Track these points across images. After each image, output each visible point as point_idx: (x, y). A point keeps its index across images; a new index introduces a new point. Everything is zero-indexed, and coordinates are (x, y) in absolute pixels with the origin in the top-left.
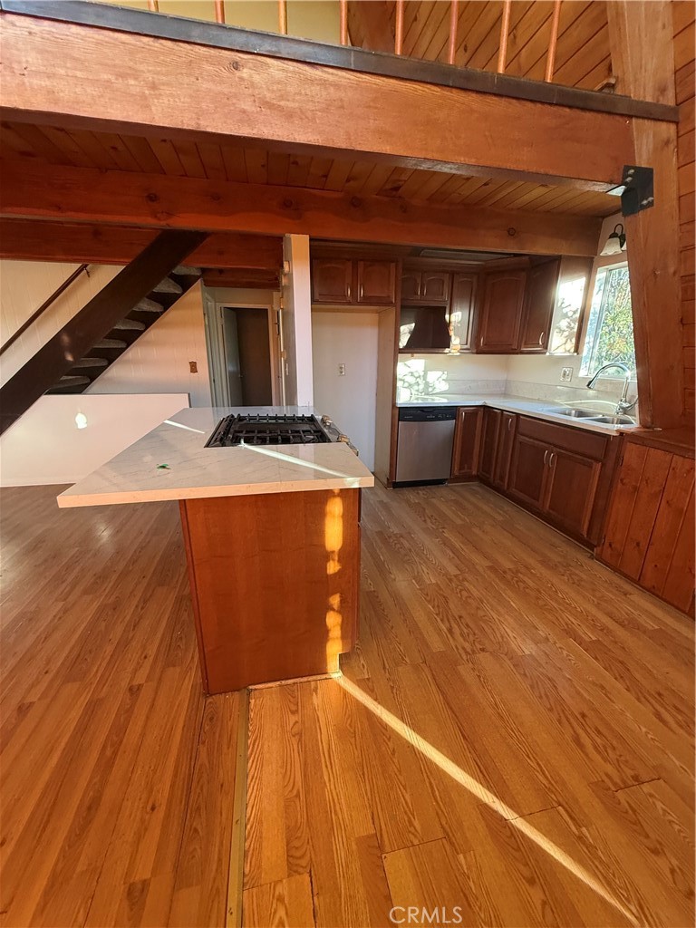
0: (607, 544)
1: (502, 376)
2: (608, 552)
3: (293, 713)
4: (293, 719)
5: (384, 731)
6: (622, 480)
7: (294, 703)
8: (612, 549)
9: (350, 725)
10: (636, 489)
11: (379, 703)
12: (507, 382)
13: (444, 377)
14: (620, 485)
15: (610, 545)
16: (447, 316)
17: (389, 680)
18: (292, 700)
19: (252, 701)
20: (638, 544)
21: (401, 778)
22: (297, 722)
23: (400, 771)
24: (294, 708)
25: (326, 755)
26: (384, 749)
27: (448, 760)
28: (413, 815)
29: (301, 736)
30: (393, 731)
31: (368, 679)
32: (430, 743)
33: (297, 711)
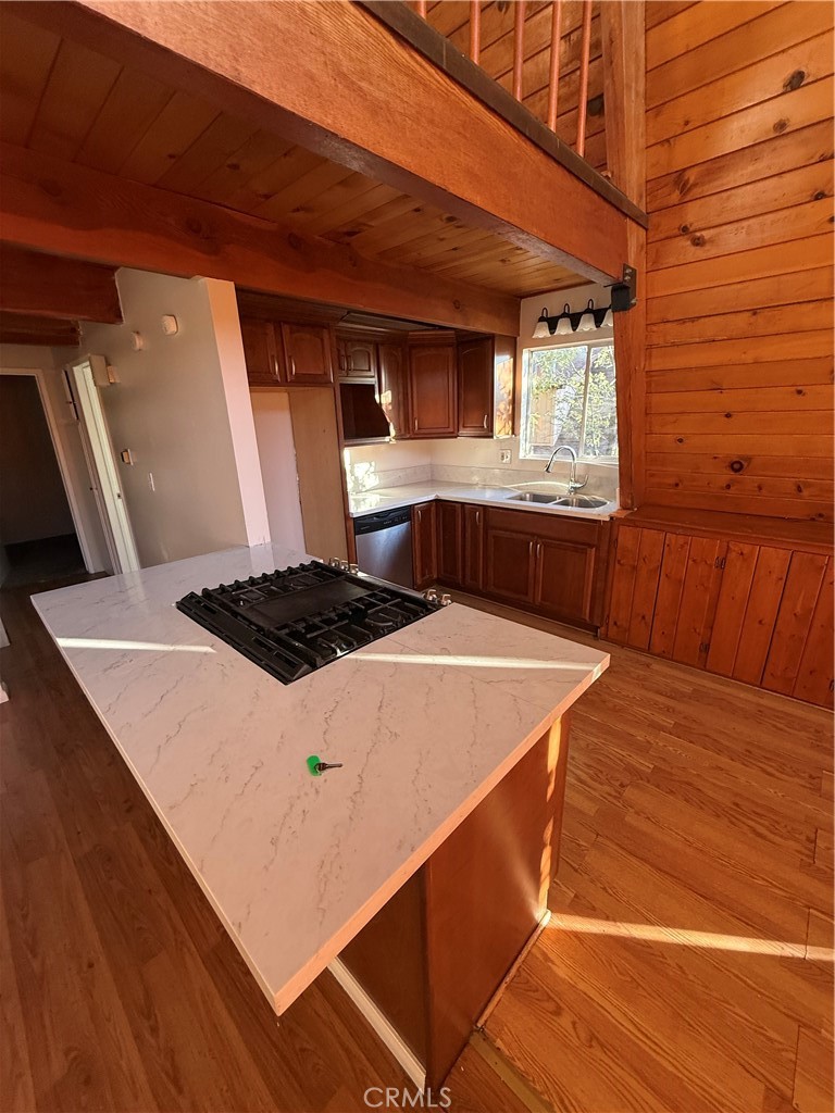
0: (611, 623)
1: (425, 461)
2: (613, 631)
3: (558, 1012)
4: (565, 1021)
5: (649, 950)
6: (619, 562)
7: (544, 999)
8: (618, 627)
9: (620, 973)
10: (635, 568)
11: (615, 921)
12: (432, 467)
13: (372, 469)
14: (617, 566)
15: (615, 623)
16: (377, 397)
17: (592, 881)
18: (536, 995)
19: (499, 1043)
20: (643, 617)
21: (715, 994)
22: (574, 1023)
23: (707, 987)
24: (551, 1006)
25: (641, 1037)
26: (671, 973)
27: (720, 936)
28: (762, 1028)
29: (597, 1039)
30: (657, 943)
31: (576, 896)
32: (692, 929)
33: (559, 1007)
